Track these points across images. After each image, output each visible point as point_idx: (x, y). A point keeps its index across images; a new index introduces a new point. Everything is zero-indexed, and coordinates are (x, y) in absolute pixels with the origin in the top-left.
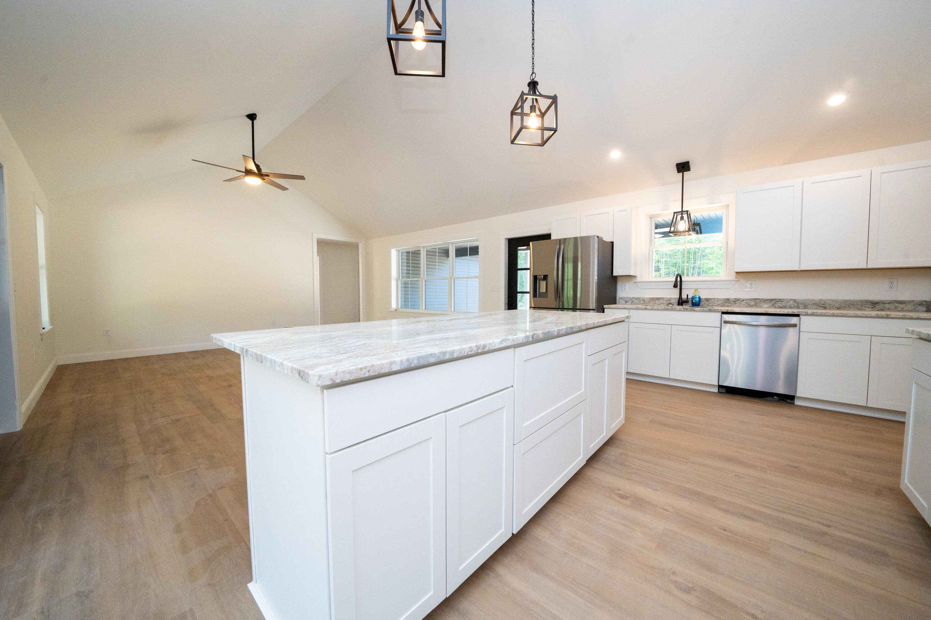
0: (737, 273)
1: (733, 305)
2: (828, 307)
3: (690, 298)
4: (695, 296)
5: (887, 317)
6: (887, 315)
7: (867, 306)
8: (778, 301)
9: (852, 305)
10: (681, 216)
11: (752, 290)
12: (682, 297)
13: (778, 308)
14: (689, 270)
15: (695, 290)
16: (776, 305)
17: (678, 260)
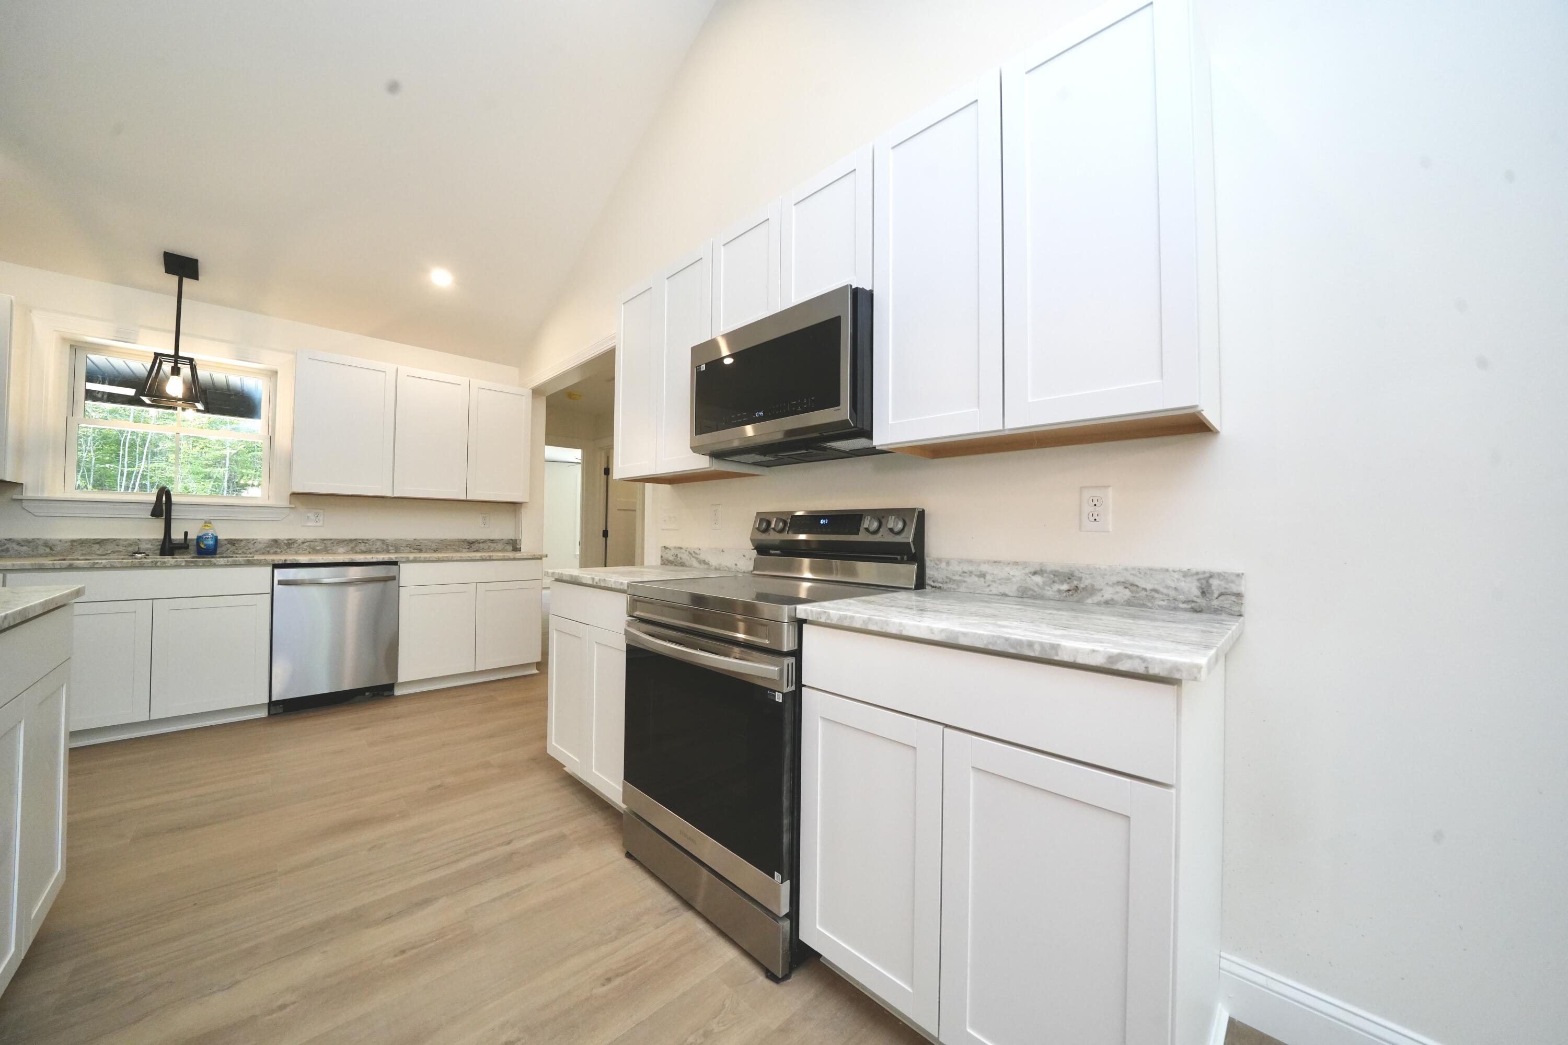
0: (294, 494)
1: (285, 550)
2: (424, 550)
3: (192, 540)
4: (205, 535)
5: (490, 559)
6: (490, 556)
7: (463, 547)
8: (360, 543)
9: (450, 545)
10: (173, 364)
11: (318, 524)
12: (172, 538)
13: (359, 553)
14: (116, 481)
15: (205, 523)
16: (358, 549)
17: (85, 455)
